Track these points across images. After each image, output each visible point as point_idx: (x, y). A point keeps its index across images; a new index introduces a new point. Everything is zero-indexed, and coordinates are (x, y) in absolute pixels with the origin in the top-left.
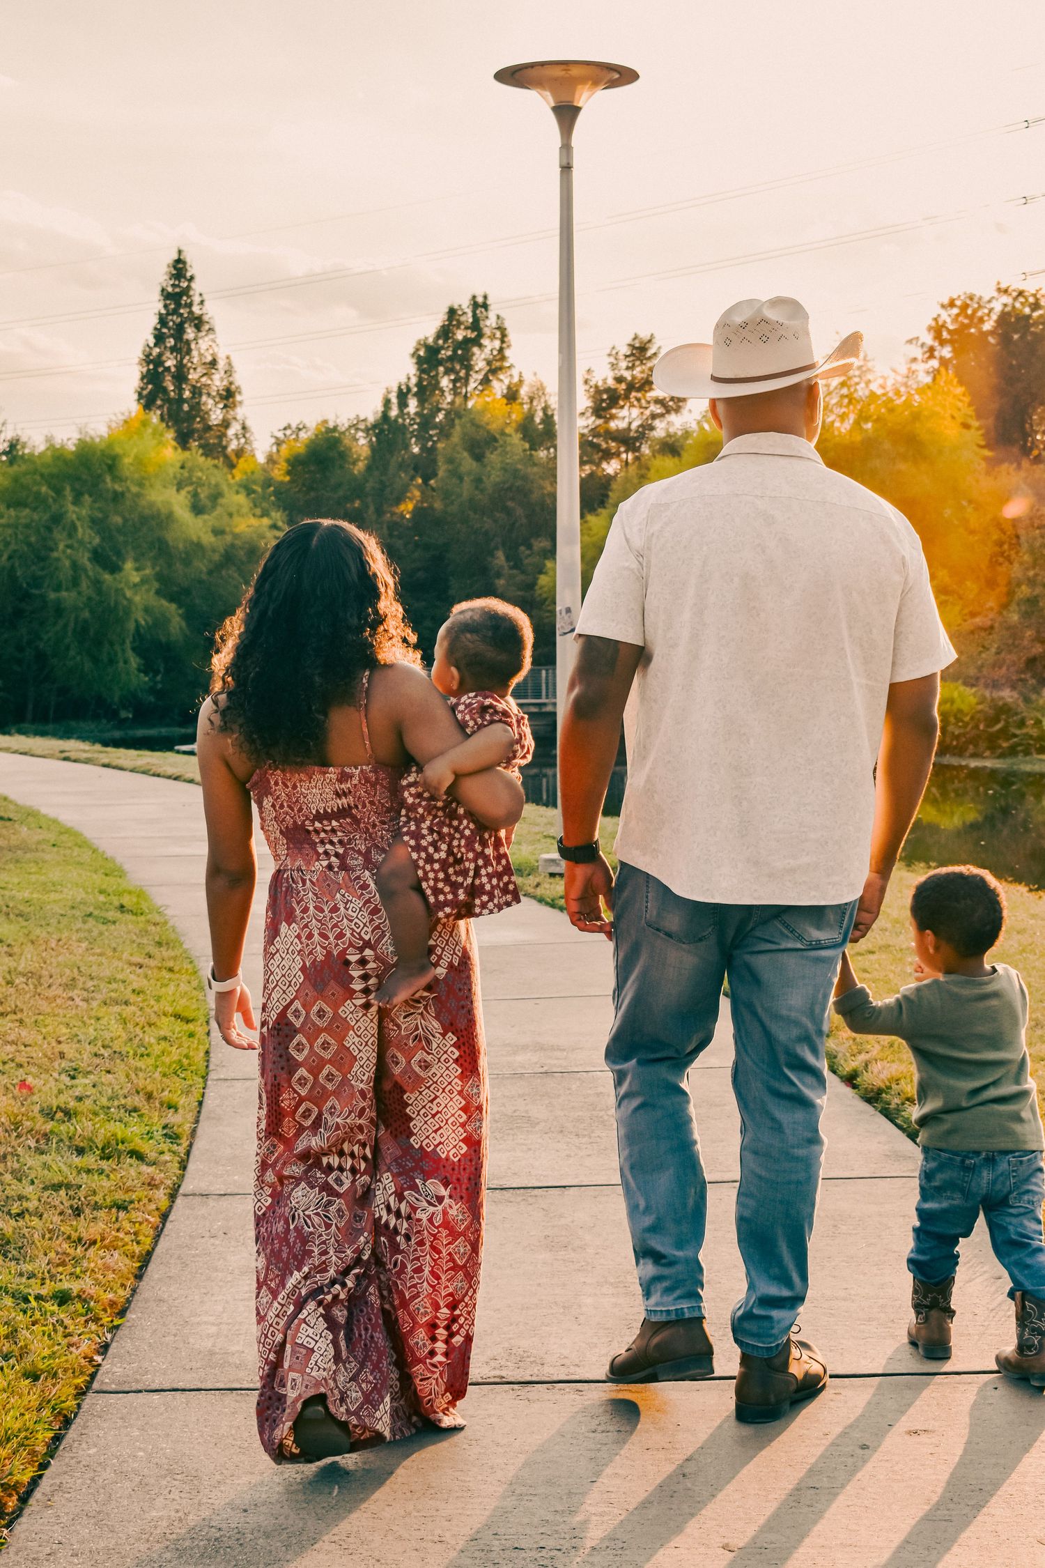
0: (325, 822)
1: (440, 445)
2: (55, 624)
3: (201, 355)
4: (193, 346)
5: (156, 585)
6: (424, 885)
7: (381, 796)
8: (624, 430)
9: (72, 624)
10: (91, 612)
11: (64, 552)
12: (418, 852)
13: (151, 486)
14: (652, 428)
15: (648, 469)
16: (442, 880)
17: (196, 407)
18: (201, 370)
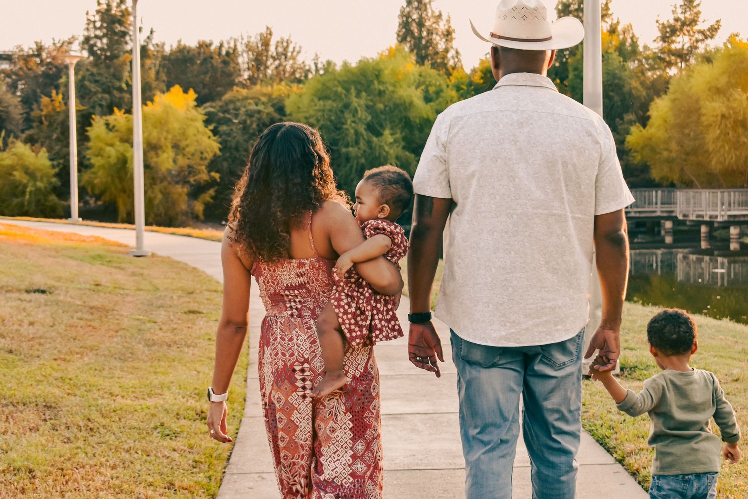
0: (291, 292)
1: (570, 60)
2: (345, 166)
3: (433, 12)
4: (428, 6)
5: (403, 143)
6: (343, 327)
7: (322, 276)
8: (680, 49)
9: (355, 166)
10: (366, 159)
11: (350, 125)
12: (339, 308)
13: (401, 86)
14: (696, 48)
15: (693, 72)
16: (353, 324)
17: (430, 42)
18: (432, 20)
